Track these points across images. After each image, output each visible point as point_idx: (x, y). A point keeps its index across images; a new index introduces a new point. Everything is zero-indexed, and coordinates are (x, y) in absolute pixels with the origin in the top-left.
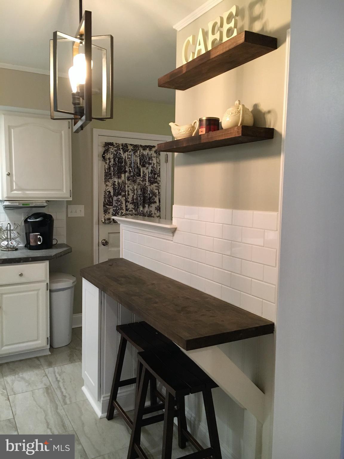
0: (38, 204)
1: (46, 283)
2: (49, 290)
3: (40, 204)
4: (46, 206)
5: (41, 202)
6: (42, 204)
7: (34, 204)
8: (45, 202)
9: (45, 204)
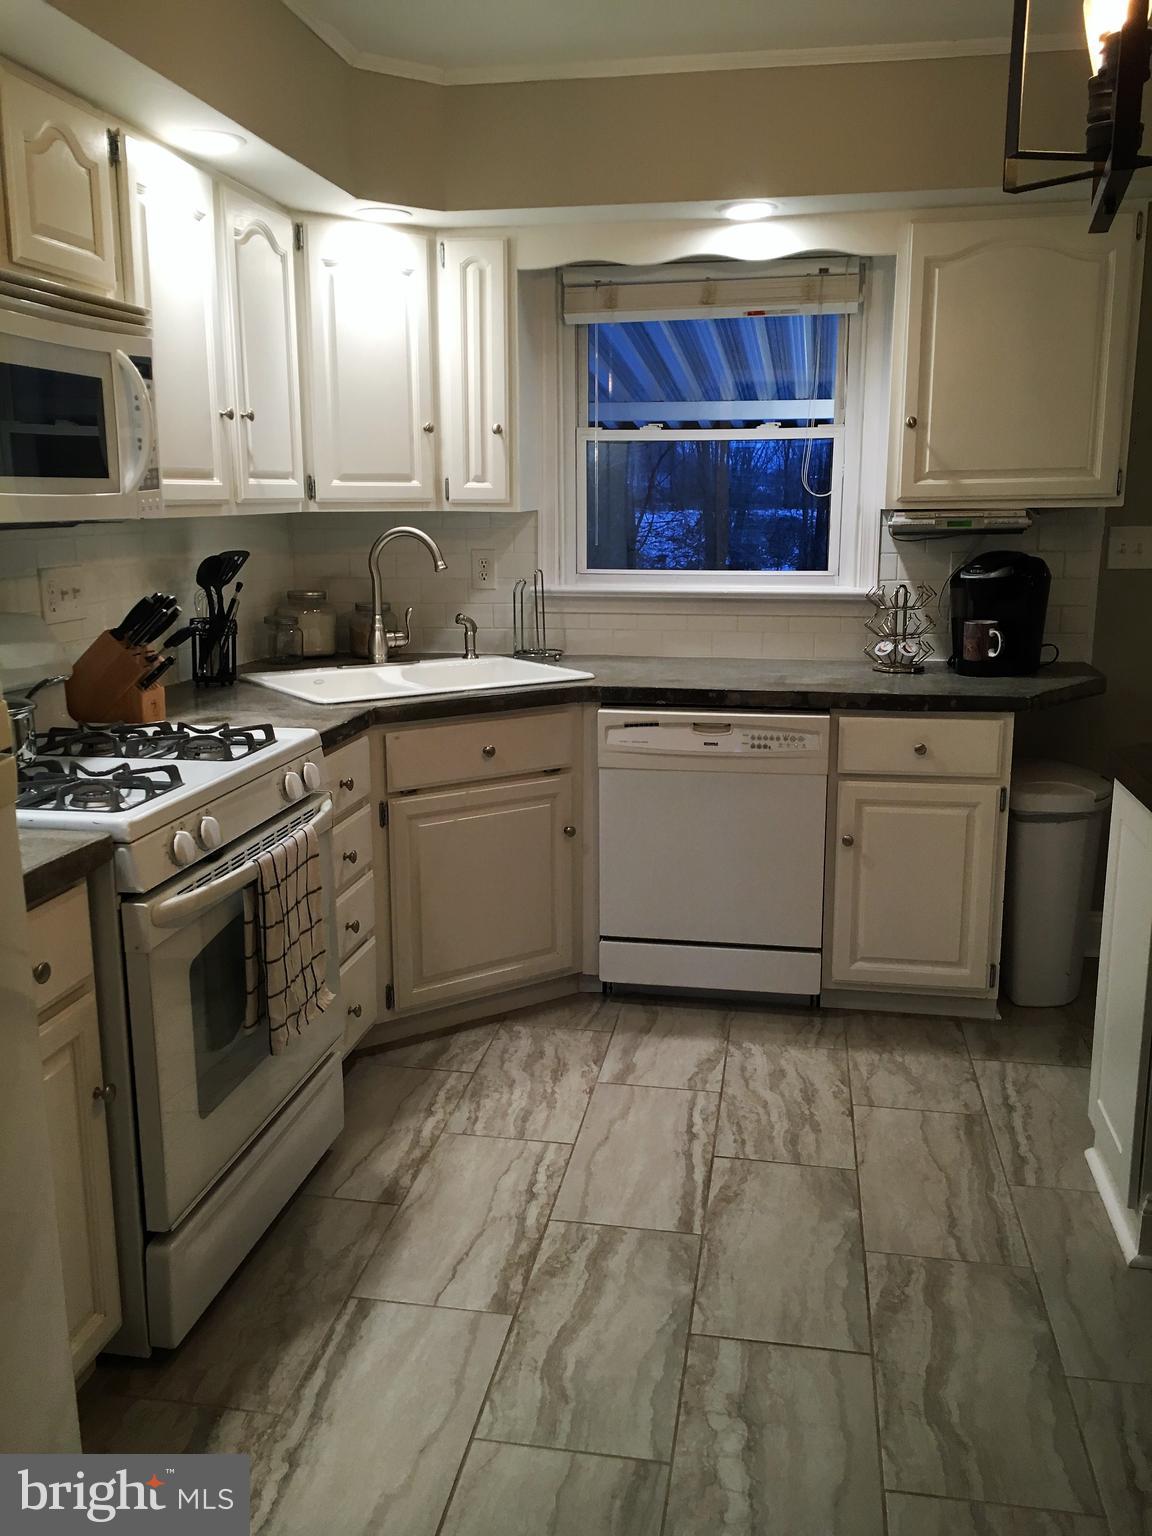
0: (1001, 520)
1: (998, 787)
2: (1006, 813)
3: (1006, 520)
4: (1026, 529)
5: (1012, 513)
6: (1012, 520)
7: (986, 521)
8: (1024, 513)
9: (1024, 522)
